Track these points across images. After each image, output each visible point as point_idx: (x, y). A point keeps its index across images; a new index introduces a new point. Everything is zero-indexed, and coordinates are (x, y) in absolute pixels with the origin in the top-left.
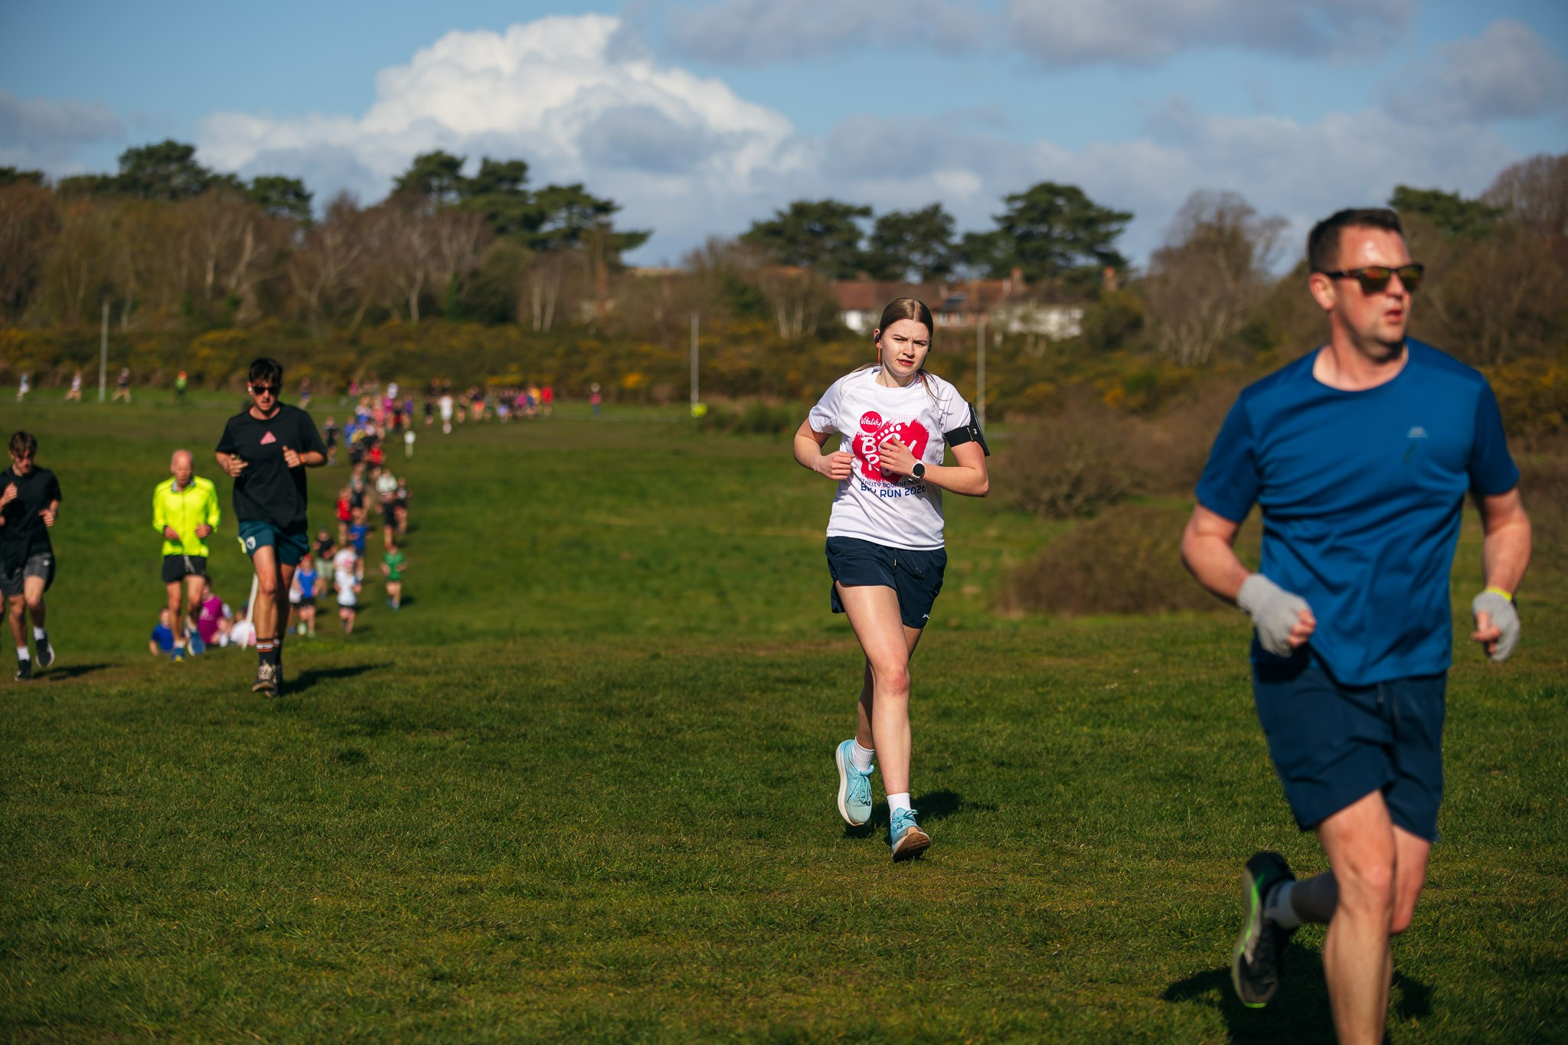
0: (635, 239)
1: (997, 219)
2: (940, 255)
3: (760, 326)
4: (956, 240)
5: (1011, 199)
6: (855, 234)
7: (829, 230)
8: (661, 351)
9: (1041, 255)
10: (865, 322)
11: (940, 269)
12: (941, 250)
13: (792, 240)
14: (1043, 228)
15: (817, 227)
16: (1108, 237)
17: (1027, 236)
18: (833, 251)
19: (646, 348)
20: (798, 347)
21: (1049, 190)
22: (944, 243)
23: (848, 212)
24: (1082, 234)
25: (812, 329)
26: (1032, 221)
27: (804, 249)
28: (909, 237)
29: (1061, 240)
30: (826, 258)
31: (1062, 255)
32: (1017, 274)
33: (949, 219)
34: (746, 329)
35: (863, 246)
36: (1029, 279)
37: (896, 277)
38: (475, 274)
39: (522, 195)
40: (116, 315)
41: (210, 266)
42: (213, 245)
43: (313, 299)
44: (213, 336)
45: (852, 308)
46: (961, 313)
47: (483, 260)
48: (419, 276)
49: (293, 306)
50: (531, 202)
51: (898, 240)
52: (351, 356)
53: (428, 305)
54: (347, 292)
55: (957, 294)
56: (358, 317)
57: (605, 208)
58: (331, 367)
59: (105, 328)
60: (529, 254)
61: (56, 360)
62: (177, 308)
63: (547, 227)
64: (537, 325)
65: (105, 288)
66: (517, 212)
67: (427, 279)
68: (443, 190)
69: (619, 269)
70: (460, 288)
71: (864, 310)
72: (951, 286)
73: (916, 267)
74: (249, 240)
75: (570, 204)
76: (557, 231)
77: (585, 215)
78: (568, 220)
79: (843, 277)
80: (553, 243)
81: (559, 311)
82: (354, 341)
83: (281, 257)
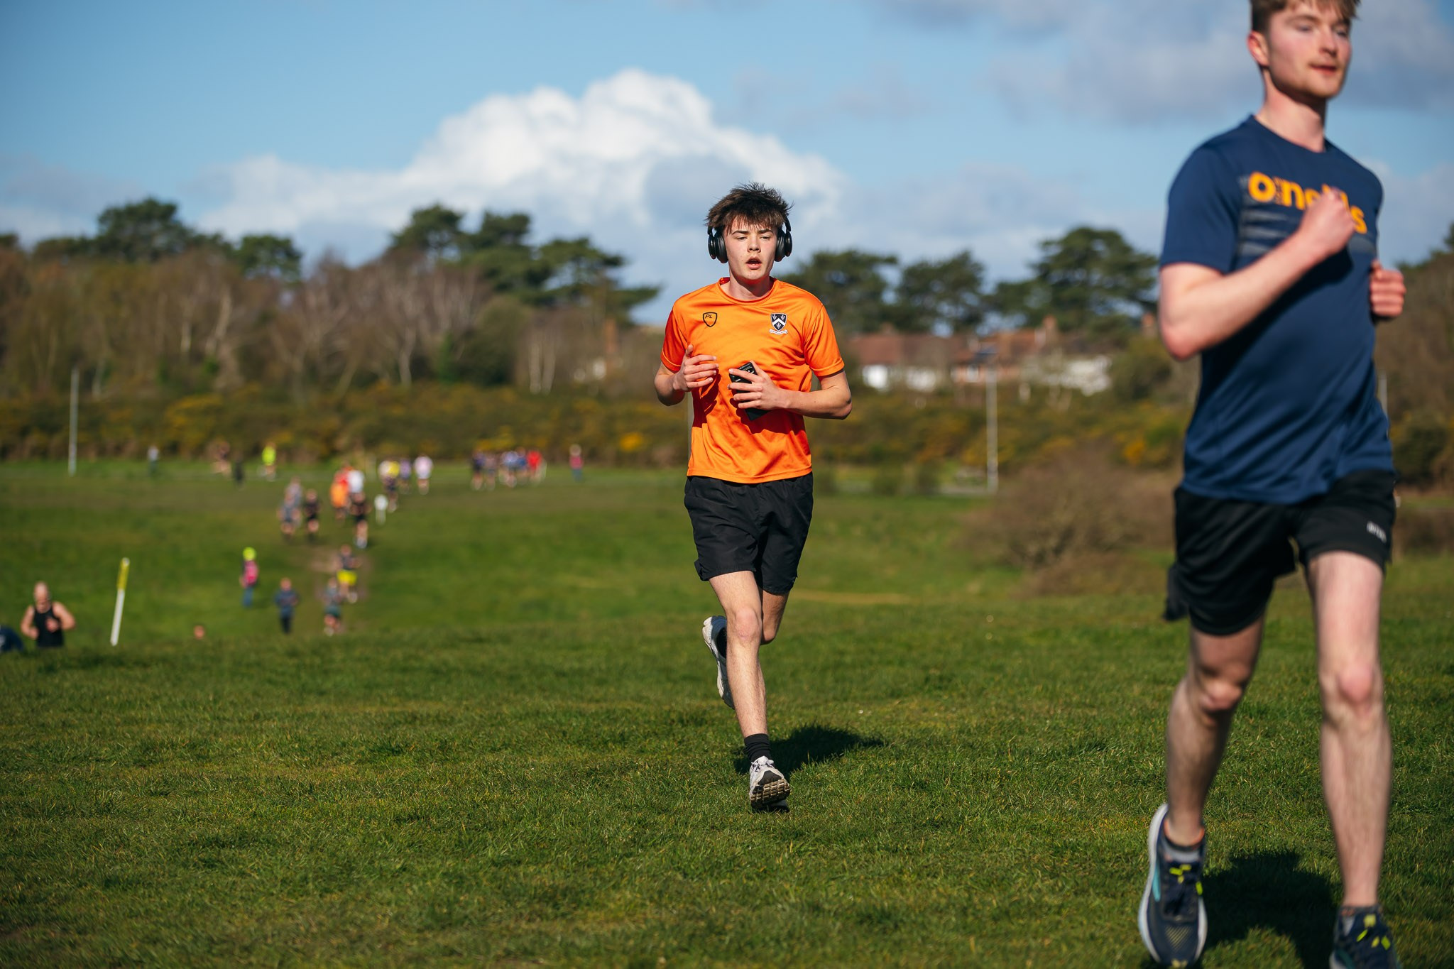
0: (646, 294)
1: (1033, 266)
2: (970, 307)
4: (988, 288)
5: (1046, 244)
6: (879, 286)
7: (853, 280)
9: (1079, 303)
10: (890, 379)
11: (971, 321)
12: (970, 299)
14: (1078, 275)
15: (841, 277)
16: (1149, 284)
17: (1064, 284)
18: (857, 303)
19: (646, 407)
21: (1086, 234)
22: (974, 291)
23: (871, 261)
24: (1124, 281)
26: (1070, 267)
28: (938, 287)
29: (1099, 287)
30: (851, 310)
31: (1103, 303)
32: (1050, 324)
33: (979, 267)
35: (889, 297)
36: (1064, 329)
37: (924, 330)
38: (469, 333)
39: (526, 250)
40: (86, 384)
41: (185, 330)
42: (189, 307)
43: (298, 365)
44: (188, 403)
45: (874, 362)
46: (992, 367)
47: (479, 320)
48: (410, 336)
49: (276, 371)
50: (537, 258)
51: (924, 290)
52: (333, 421)
53: (420, 368)
54: (333, 355)
55: (987, 346)
56: (345, 380)
57: (614, 262)
58: (313, 434)
59: (74, 398)
60: (528, 313)
61: (24, 432)
62: (153, 375)
63: (553, 284)
64: (535, 386)
65: (75, 356)
66: (519, 268)
67: (418, 340)
68: (441, 245)
69: (627, 327)
70: (452, 347)
71: (886, 363)
72: (982, 339)
73: (946, 319)
74: (226, 303)
75: (577, 258)
76: (563, 289)
77: (593, 270)
78: (575, 275)
79: (868, 330)
80: (559, 301)
81: (559, 370)
82: (339, 406)
83: (264, 319)
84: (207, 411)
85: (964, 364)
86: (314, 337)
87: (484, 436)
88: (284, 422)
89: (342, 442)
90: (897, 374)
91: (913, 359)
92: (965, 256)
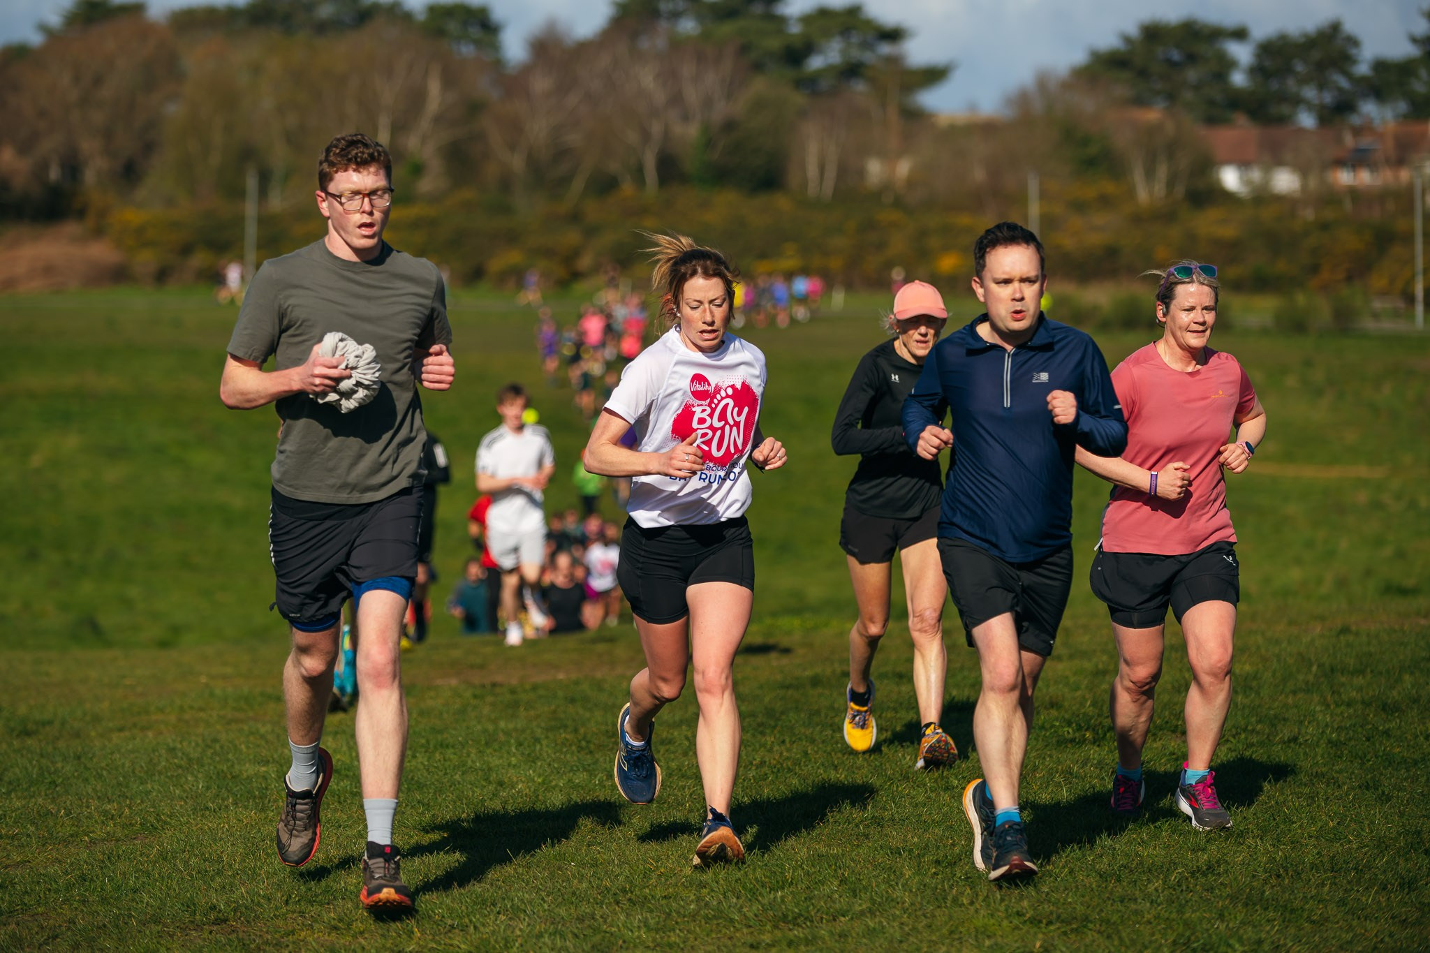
0: (934, 75)
1: (1416, 41)
2: (1340, 90)
3: (1109, 187)
4: (1363, 69)
6: (1227, 64)
7: (1192, 58)
10: (1246, 182)
11: (1341, 108)
12: (1344, 83)
13: (1143, 73)
15: (1176, 55)
18: (1197, 88)
19: (964, 220)
20: (1166, 216)
22: (1347, 74)
23: (1216, 34)
25: (1180, 190)
27: (1159, 86)
28: (1300, 67)
30: (1188, 95)
33: (1354, 42)
34: (1091, 193)
35: (1239, 79)
37: (1282, 120)
38: (730, 126)
39: (782, 20)
40: (263, 192)
41: (384, 122)
42: (389, 94)
43: (517, 163)
45: (1228, 162)
46: (1373, 166)
47: (739, 107)
48: (656, 129)
49: (491, 173)
50: (795, 29)
51: (1285, 70)
52: (572, 237)
53: (669, 169)
54: (561, 153)
55: (1366, 142)
56: (578, 185)
57: (894, 35)
58: (548, 253)
59: (250, 209)
60: (798, 99)
61: (186, 250)
63: (816, 63)
64: (812, 190)
65: (247, 154)
66: (774, 44)
67: (667, 134)
68: (676, 15)
69: (915, 117)
70: (709, 143)
71: (1243, 164)
72: (1357, 132)
73: (1310, 106)
74: (434, 88)
75: (845, 31)
76: (829, 69)
77: (866, 45)
78: (843, 52)
79: (1212, 120)
80: (824, 84)
81: (842, 171)
82: (575, 217)
83: (474, 108)
84: (417, 224)
85: (1340, 163)
86: (538, 129)
87: (763, 256)
88: (512, 238)
89: (585, 262)
90: (1256, 175)
91: (1275, 157)
92: (1335, 28)
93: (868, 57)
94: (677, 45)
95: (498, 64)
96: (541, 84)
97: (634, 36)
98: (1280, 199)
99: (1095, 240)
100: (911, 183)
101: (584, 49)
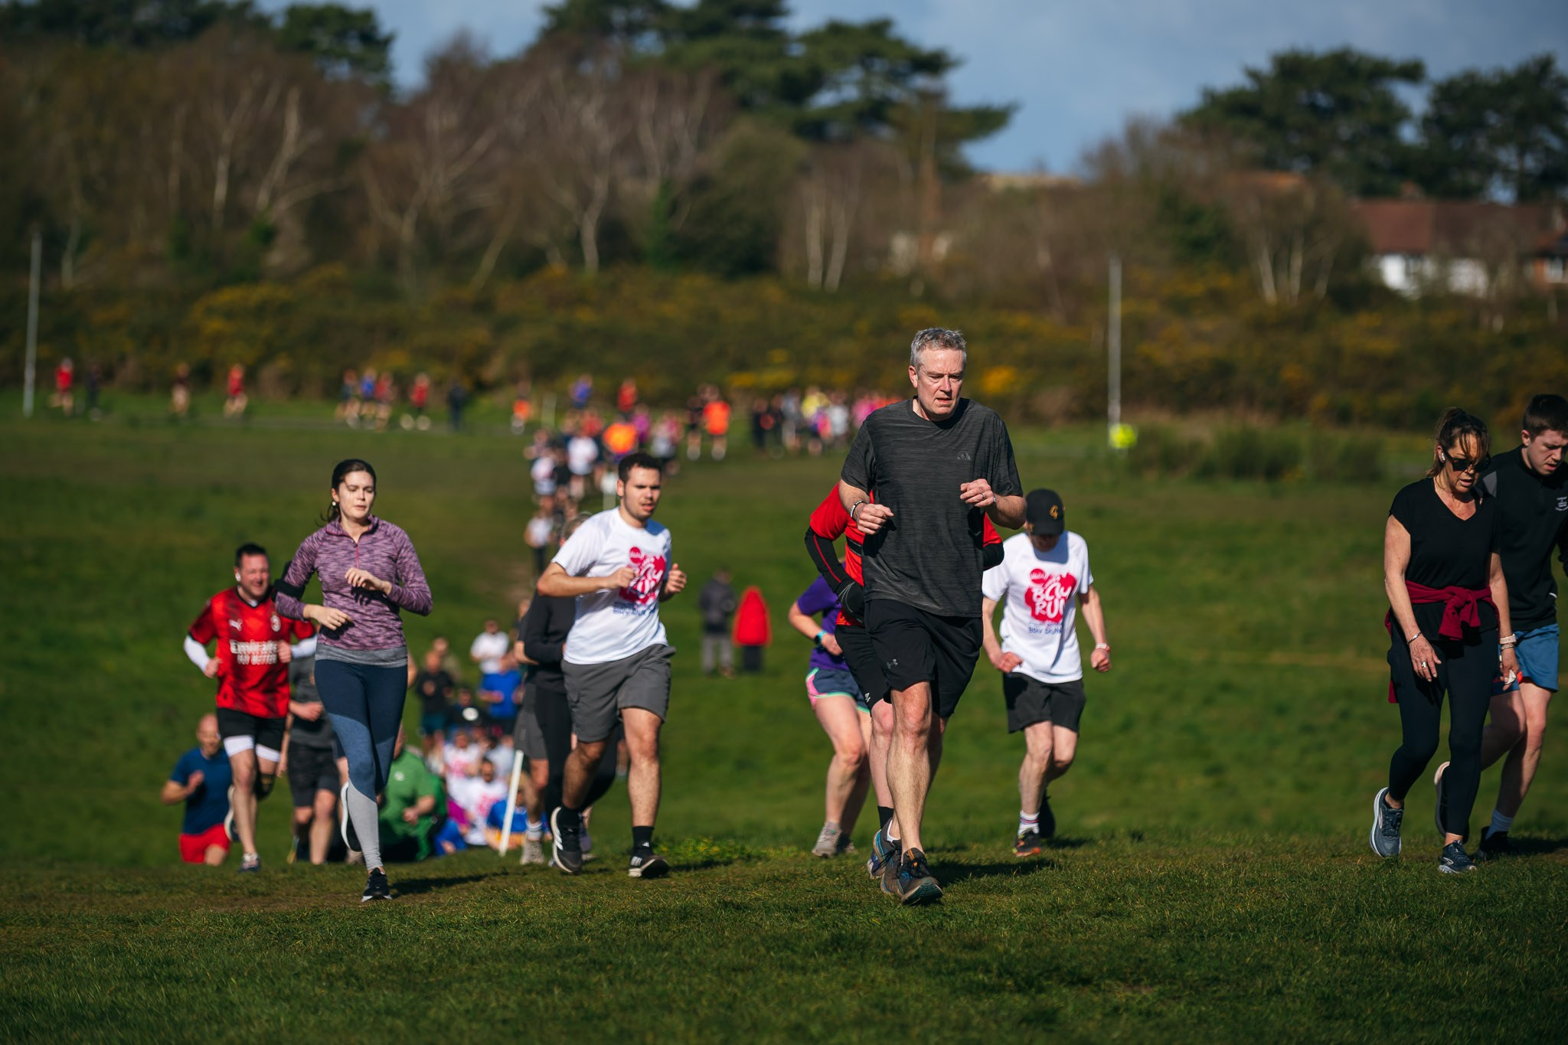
0: (987, 120)
3: (1225, 281)
6: (1393, 114)
7: (1345, 105)
8: (1050, 326)
10: (1415, 277)
12: (1554, 142)
13: (1277, 124)
15: (1323, 100)
18: (1351, 144)
19: (1021, 321)
20: (1301, 322)
22: (1557, 128)
23: (1379, 71)
25: (1321, 288)
27: (1296, 140)
28: (1493, 119)
30: (1339, 155)
34: (1198, 288)
35: (1409, 134)
37: (1468, 193)
38: (701, 183)
39: (779, 37)
40: (51, 262)
41: (222, 166)
42: (228, 130)
43: (406, 230)
44: (228, 296)
45: (1391, 250)
47: (714, 159)
48: (600, 187)
49: (369, 242)
50: (797, 50)
51: (1474, 124)
52: (479, 334)
53: (614, 241)
54: (468, 217)
56: (488, 262)
57: (934, 63)
58: (445, 356)
59: (34, 285)
60: (799, 149)
62: (160, 244)
63: (825, 99)
64: (814, 276)
65: (31, 208)
66: (769, 71)
67: (613, 195)
68: (633, 29)
69: (959, 175)
70: (674, 209)
71: (1412, 253)
73: (1506, 173)
74: (292, 122)
75: (866, 58)
76: (843, 107)
77: (895, 76)
78: (864, 85)
79: (1369, 192)
80: (835, 130)
81: (855, 252)
82: (483, 306)
83: (349, 151)
84: (261, 311)
85: (1546, 255)
86: (436, 184)
87: (740, 365)
88: (394, 333)
89: (493, 370)
90: (1429, 268)
91: (1455, 245)
92: (1545, 65)
93: (896, 93)
94: (632, 70)
95: (386, 90)
96: (441, 120)
97: (577, 58)
98: (1461, 300)
99: (1201, 351)
100: (949, 268)
101: (503, 70)
